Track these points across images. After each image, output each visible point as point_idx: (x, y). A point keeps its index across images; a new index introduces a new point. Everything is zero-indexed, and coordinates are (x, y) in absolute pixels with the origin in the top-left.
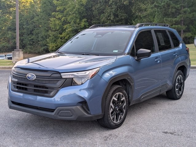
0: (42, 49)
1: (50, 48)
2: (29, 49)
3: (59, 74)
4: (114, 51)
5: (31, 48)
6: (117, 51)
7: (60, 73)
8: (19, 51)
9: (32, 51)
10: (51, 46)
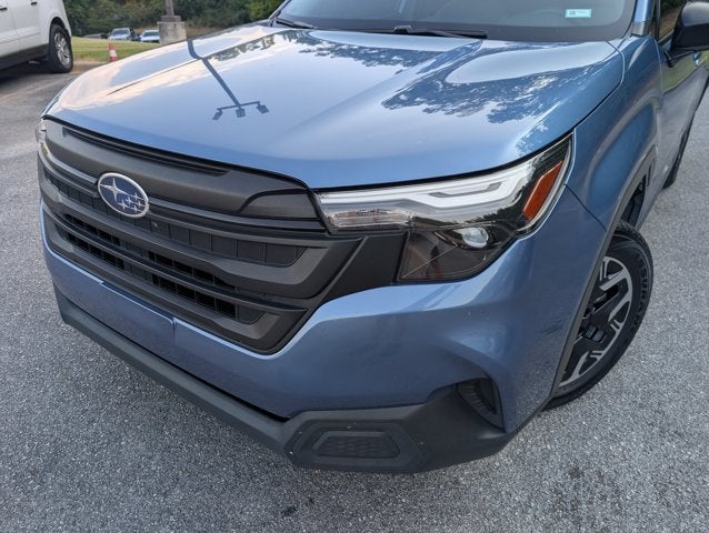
0: (237, 15)
1: (253, 14)
2: (210, 18)
3: (304, 197)
4: (569, 13)
5: (213, 14)
6: (586, 13)
7: (311, 194)
8: (173, 20)
9: (217, 21)
10: (254, 8)
